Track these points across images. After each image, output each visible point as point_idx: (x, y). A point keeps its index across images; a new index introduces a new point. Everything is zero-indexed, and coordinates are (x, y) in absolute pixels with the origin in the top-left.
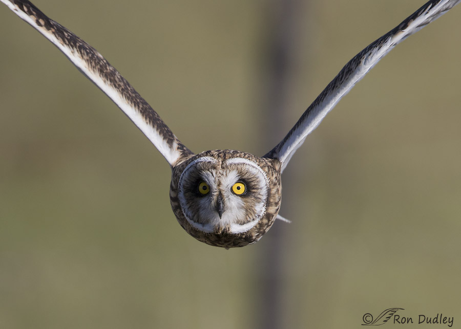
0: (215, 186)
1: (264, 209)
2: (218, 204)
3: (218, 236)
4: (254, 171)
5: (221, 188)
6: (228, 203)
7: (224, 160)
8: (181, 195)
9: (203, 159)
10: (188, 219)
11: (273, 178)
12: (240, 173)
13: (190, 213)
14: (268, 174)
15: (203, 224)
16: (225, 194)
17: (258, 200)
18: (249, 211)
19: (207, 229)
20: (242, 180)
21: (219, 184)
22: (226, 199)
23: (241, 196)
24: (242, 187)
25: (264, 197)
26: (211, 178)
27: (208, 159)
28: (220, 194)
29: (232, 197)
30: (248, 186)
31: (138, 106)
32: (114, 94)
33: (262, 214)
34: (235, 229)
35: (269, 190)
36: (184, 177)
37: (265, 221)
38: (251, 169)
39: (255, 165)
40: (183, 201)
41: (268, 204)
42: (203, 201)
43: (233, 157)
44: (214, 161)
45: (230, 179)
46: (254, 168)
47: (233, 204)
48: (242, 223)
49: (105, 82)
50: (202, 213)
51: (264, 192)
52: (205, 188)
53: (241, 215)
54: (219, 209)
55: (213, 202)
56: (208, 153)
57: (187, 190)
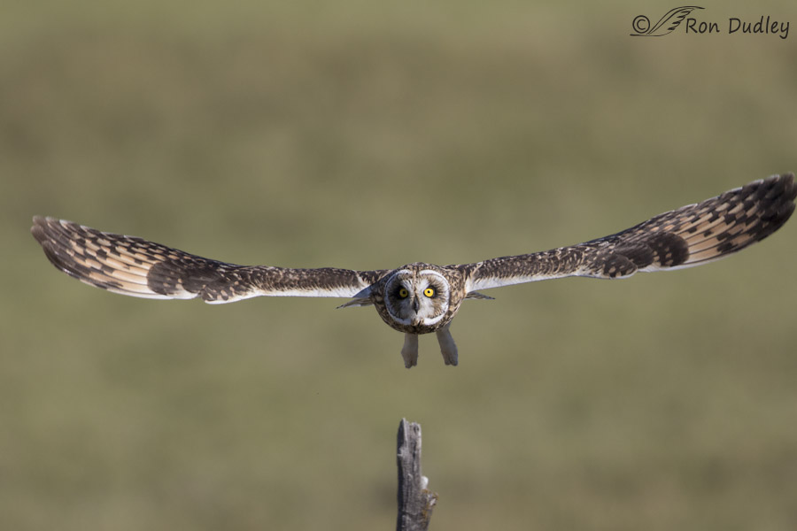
0: (412, 291)
1: (447, 307)
2: (415, 304)
3: (414, 327)
4: (440, 279)
5: (417, 292)
6: (421, 303)
7: (418, 271)
8: (386, 298)
9: (402, 271)
10: (391, 315)
11: (453, 284)
12: (430, 281)
13: (393, 311)
14: (449, 281)
15: (403, 319)
16: (419, 297)
17: (443, 300)
18: (436, 308)
19: (406, 323)
20: (431, 286)
21: (415, 290)
22: (420, 300)
23: (431, 297)
24: (431, 291)
25: (447, 298)
26: (409, 285)
27: (406, 271)
28: (416, 296)
29: (425, 299)
30: (436, 290)
31: (316, 283)
32: (295, 293)
33: (446, 310)
34: (428, 322)
35: (450, 293)
36: (388, 286)
37: (447, 316)
38: (437, 278)
39: (440, 275)
40: (388, 303)
41: (450, 304)
42: (404, 302)
43: (424, 269)
44: (410, 272)
45: (422, 286)
46: (439, 277)
47: (426, 303)
48: (432, 318)
49: (283, 290)
50: (403, 311)
51: (447, 294)
52: (404, 293)
53: (431, 311)
54: (416, 307)
55: (411, 303)
56: (405, 267)
57: (391, 295)
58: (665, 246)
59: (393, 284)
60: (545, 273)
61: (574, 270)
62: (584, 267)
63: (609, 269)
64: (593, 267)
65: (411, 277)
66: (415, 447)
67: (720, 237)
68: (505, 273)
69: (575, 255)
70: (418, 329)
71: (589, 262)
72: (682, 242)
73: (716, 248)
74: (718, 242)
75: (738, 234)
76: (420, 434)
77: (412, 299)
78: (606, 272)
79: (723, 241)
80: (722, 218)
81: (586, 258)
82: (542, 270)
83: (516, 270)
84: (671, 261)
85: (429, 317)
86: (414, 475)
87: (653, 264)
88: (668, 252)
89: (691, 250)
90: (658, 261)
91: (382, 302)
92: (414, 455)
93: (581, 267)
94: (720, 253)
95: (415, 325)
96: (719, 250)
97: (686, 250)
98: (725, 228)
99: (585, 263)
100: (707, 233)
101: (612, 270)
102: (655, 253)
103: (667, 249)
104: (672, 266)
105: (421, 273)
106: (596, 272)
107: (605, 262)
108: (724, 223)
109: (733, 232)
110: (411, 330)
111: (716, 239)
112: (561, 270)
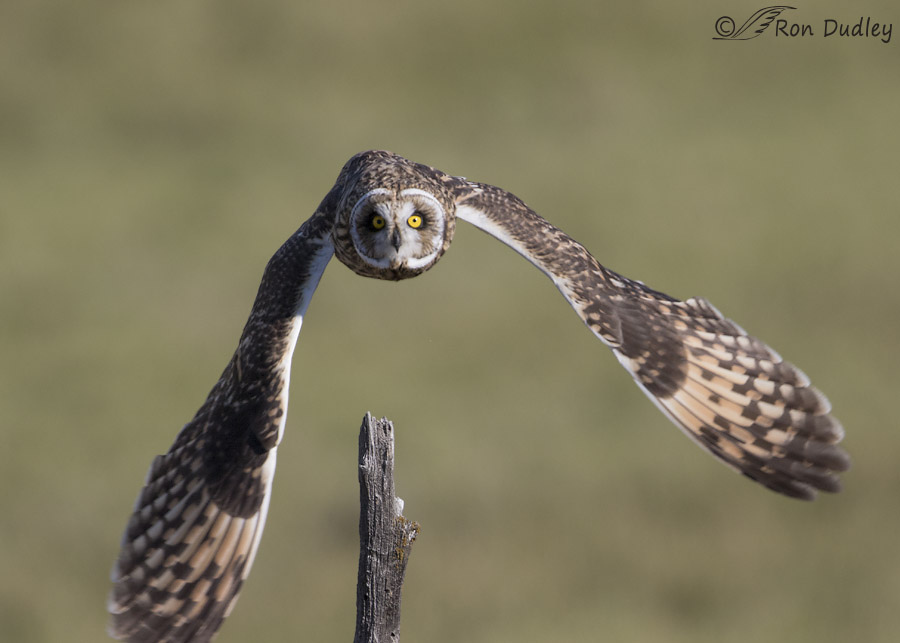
58: (664, 359)
59: (362, 209)
60: (528, 248)
61: (557, 274)
62: (570, 283)
63: (593, 312)
64: (579, 294)
65: (390, 199)
66: (385, 454)
67: (719, 420)
68: (496, 215)
69: (576, 263)
70: (399, 274)
71: (580, 284)
72: (682, 376)
73: (701, 425)
74: (710, 421)
75: (734, 440)
76: (392, 435)
77: (391, 231)
78: (587, 311)
79: (717, 427)
80: (745, 400)
81: (583, 278)
82: (529, 243)
83: (508, 221)
84: (649, 380)
85: (414, 256)
86: (383, 496)
87: (632, 361)
88: (659, 370)
89: (679, 395)
90: (641, 365)
91: (347, 237)
92: (384, 467)
93: (567, 280)
94: (699, 433)
95: (395, 268)
96: (702, 429)
97: (676, 387)
98: (734, 416)
99: (575, 281)
100: (715, 398)
101: (595, 317)
102: (647, 354)
103: (661, 365)
104: (646, 385)
105: (404, 193)
106: (578, 300)
107: (596, 301)
108: (741, 410)
109: (735, 432)
110: (390, 275)
111: (713, 415)
112: (546, 260)
